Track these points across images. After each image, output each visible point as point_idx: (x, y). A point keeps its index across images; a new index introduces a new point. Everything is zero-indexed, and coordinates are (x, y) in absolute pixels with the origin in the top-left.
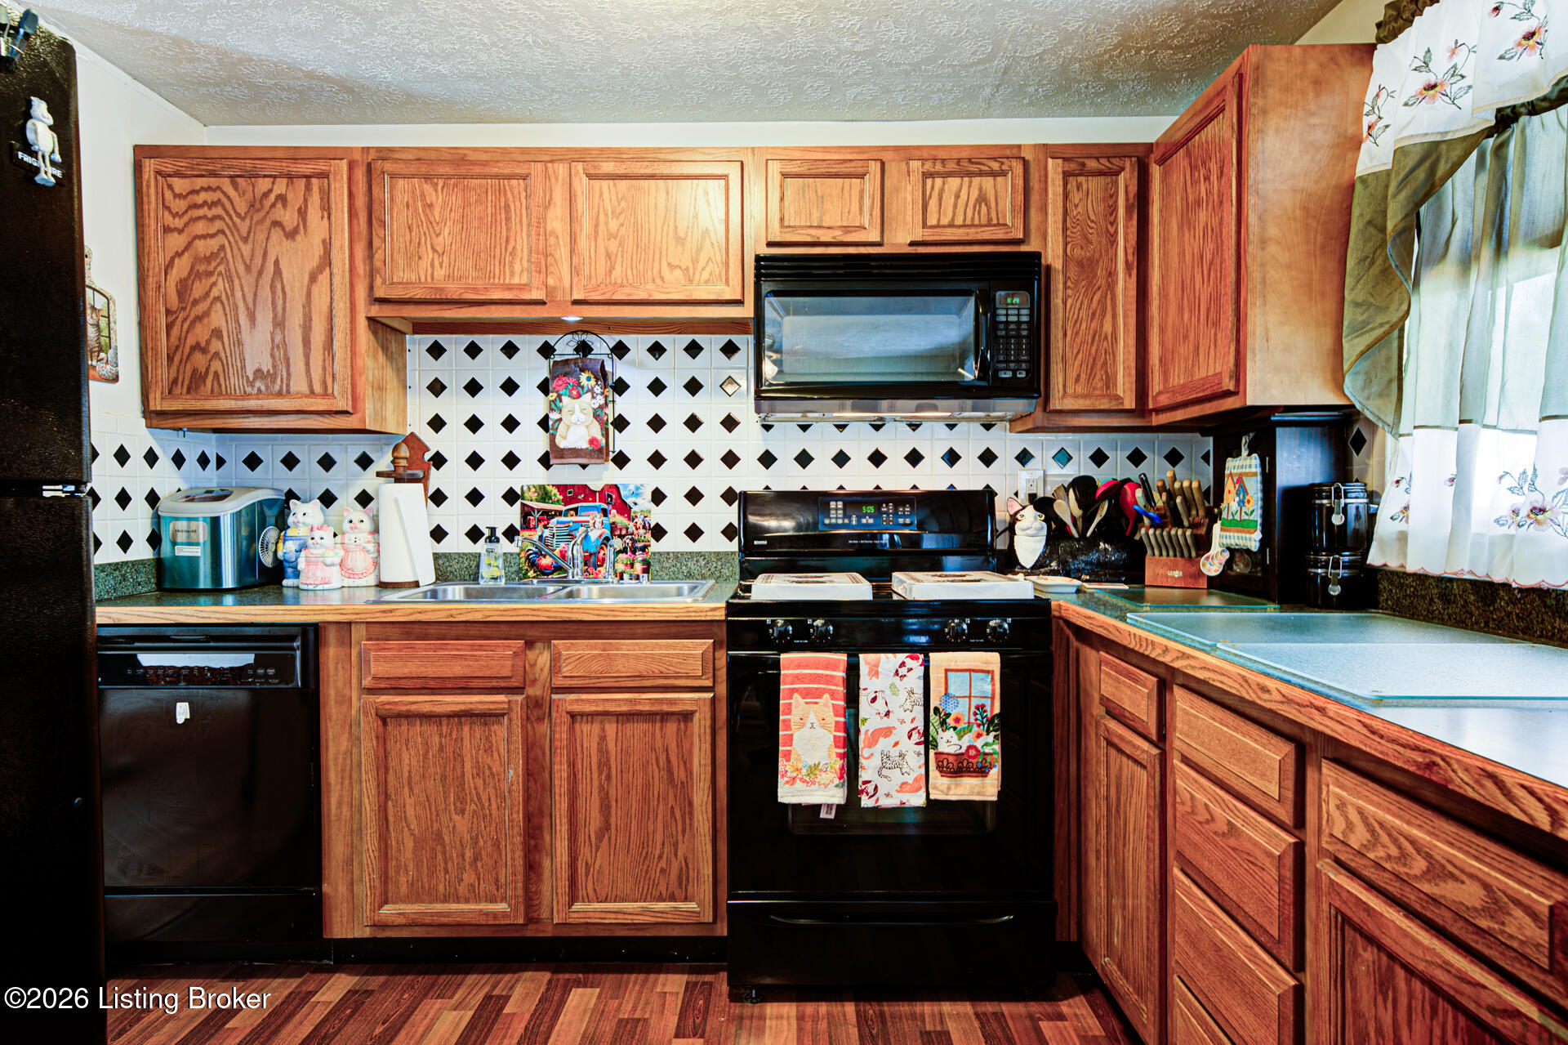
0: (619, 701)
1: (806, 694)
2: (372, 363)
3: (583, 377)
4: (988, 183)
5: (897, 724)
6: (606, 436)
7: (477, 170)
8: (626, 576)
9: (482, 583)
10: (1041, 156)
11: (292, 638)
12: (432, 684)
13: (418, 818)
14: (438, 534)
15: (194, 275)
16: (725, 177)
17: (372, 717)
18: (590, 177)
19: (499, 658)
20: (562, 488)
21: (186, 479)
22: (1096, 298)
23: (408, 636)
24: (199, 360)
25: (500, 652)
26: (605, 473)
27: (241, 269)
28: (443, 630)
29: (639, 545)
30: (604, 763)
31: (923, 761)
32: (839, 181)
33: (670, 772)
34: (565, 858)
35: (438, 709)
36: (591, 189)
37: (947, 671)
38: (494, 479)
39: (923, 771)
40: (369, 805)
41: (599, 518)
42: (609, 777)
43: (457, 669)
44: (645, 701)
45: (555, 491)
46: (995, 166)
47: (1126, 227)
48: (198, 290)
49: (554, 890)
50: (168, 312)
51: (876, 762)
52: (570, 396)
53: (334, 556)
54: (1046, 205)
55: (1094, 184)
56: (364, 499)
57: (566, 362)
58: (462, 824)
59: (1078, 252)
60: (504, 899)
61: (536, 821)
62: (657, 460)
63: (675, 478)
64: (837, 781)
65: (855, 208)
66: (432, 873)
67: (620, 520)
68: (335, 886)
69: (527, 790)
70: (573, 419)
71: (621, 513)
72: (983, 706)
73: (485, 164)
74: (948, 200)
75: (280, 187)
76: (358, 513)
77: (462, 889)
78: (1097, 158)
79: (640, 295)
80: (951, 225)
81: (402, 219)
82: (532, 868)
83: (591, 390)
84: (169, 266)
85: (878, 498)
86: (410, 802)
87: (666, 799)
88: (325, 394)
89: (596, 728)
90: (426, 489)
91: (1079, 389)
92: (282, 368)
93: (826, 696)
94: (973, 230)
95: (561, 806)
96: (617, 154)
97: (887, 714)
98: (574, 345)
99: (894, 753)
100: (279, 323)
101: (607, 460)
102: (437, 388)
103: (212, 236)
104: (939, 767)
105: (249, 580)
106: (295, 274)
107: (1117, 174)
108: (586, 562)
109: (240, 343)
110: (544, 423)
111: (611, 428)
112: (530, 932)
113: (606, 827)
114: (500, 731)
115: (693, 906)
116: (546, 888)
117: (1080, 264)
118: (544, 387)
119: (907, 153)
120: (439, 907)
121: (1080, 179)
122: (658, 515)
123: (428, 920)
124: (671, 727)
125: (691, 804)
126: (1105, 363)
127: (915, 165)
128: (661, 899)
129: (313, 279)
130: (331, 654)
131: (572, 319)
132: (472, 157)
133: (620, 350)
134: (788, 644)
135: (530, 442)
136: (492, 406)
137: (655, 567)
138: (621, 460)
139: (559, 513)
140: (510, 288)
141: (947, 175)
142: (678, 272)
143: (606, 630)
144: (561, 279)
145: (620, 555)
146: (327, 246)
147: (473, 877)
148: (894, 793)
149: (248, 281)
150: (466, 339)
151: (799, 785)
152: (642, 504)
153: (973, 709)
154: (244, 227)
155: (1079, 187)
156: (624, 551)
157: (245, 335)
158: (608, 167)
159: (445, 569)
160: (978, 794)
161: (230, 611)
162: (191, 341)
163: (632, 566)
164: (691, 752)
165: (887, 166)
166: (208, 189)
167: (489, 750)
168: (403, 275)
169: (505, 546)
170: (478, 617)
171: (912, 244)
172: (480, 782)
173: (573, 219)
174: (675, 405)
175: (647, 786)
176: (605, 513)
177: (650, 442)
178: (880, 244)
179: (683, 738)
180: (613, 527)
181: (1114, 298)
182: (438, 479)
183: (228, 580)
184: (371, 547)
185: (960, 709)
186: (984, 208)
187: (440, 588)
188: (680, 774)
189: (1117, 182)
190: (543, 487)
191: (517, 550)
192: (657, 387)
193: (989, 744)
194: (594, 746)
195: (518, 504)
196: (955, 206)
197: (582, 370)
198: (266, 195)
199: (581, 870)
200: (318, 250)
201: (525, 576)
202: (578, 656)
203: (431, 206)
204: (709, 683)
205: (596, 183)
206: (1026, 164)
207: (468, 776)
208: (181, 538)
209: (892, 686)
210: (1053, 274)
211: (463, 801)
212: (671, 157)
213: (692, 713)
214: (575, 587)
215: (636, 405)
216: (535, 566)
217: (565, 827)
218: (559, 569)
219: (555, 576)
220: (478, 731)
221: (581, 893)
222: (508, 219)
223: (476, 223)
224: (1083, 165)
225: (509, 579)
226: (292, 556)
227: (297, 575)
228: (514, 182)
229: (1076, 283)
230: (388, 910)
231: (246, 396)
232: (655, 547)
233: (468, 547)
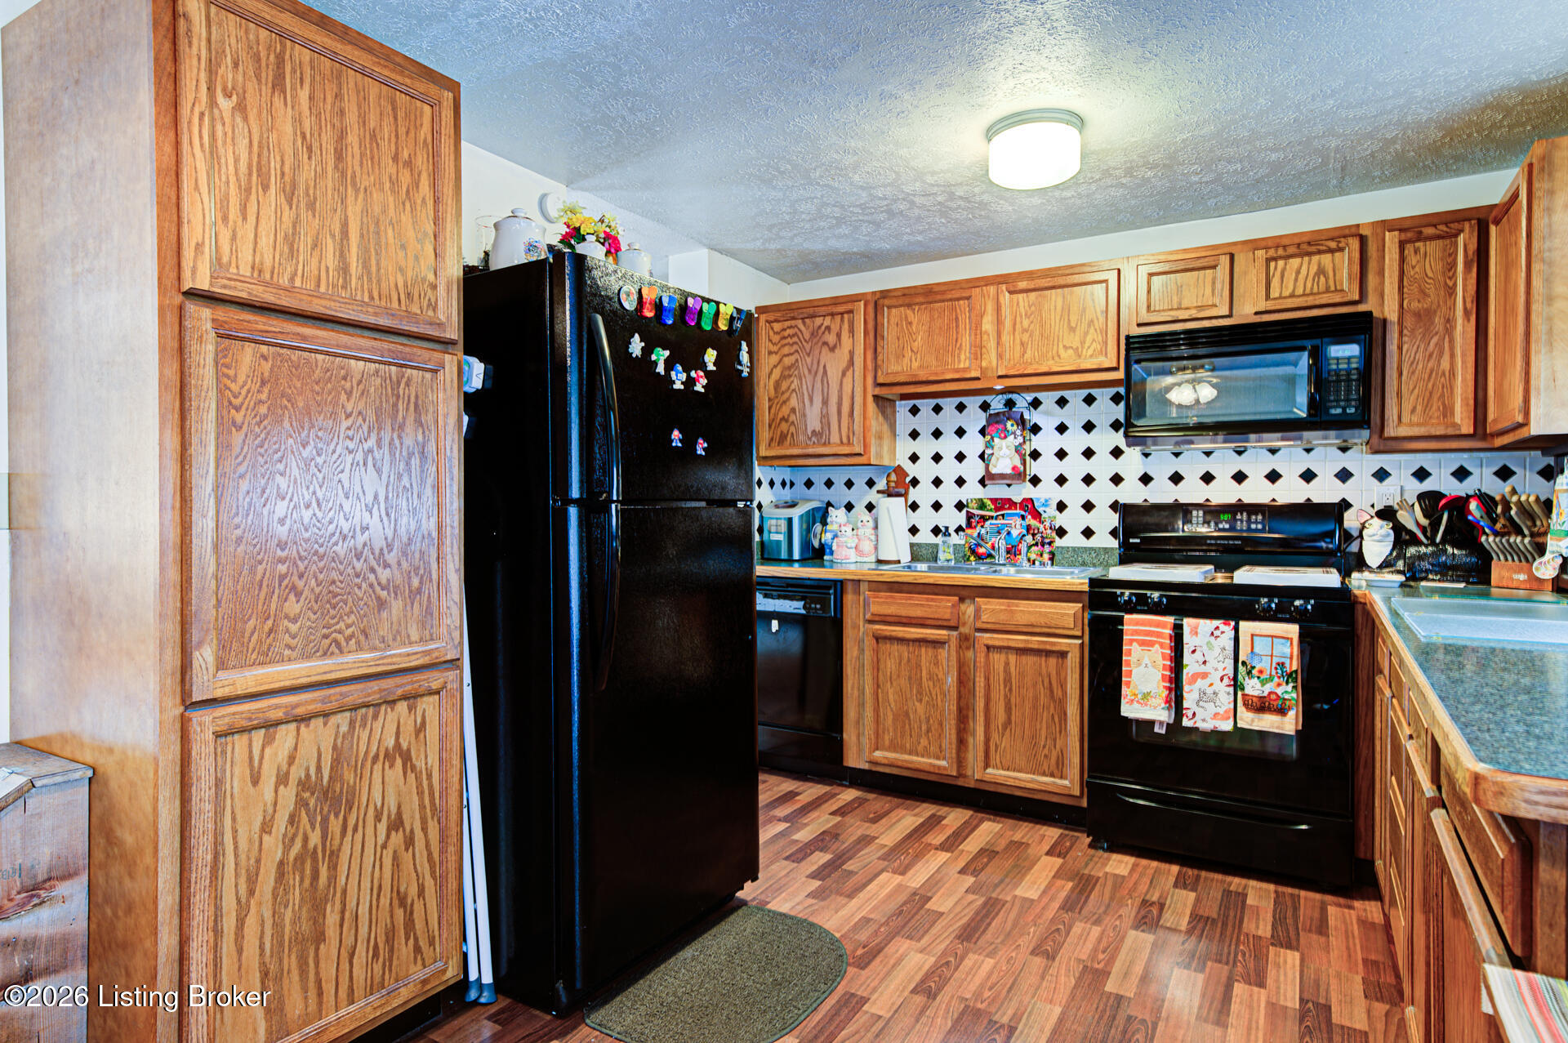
0: (1018, 640)
1: (1142, 643)
2: (876, 422)
3: (1009, 424)
4: (1326, 259)
5: (1212, 671)
6: (1024, 463)
7: (939, 297)
8: (1037, 563)
9: (940, 563)
10: (1379, 230)
11: (830, 588)
12: (904, 620)
13: (895, 701)
14: (914, 530)
15: (783, 377)
16: (1106, 281)
17: (871, 637)
18: (1011, 293)
19: (943, 606)
20: (994, 501)
21: (775, 495)
22: (1434, 340)
23: (891, 590)
24: (784, 426)
25: (943, 604)
26: (1024, 491)
27: (806, 372)
28: (911, 587)
29: (1047, 541)
30: (1008, 680)
31: (1232, 698)
32: (1195, 273)
33: (1052, 691)
34: (982, 738)
35: (908, 636)
36: (1011, 301)
37: (1252, 635)
38: (949, 494)
39: (1232, 706)
40: (868, 690)
41: (1019, 521)
42: (1010, 690)
43: (918, 612)
44: (1035, 641)
45: (989, 502)
46: (1333, 245)
47: (1465, 280)
48: (784, 385)
49: (975, 757)
50: (770, 400)
51: (1195, 695)
52: (1000, 438)
53: (852, 543)
54: (1383, 269)
55: (1433, 248)
56: (870, 507)
57: (998, 414)
58: (920, 708)
59: (1415, 305)
60: (944, 759)
61: (964, 712)
62: (1061, 480)
63: (1075, 493)
64: (1163, 705)
65: (1208, 291)
66: (902, 736)
67: (1034, 523)
68: (849, 735)
69: (959, 692)
70: (1001, 453)
71: (1034, 518)
72: (1283, 664)
73: (943, 293)
74: (1290, 276)
75: (827, 321)
76: (866, 516)
77: (920, 748)
78: (1435, 226)
79: (1044, 369)
80: (1292, 296)
81: (894, 333)
82: (961, 742)
83: (1014, 433)
84: (771, 373)
85: (1239, 507)
86: (891, 691)
87: (1048, 708)
88: (849, 443)
89: (1003, 657)
90: (906, 501)
91: (1415, 419)
92: (826, 428)
93: (1157, 646)
94: (1311, 298)
95: (980, 704)
96: (1029, 275)
97: (1205, 662)
98: (1003, 402)
99: (1210, 691)
100: (825, 402)
101: (1024, 481)
102: (914, 435)
103: (792, 354)
104: (1245, 705)
105: (807, 556)
106: (834, 374)
107: (1456, 235)
108: (1008, 551)
109: (804, 415)
110: (982, 456)
111: (1028, 458)
112: (960, 782)
113: (1008, 722)
114: (943, 653)
115: (1066, 782)
116: (970, 756)
117: (1418, 315)
118: (983, 432)
119: (1254, 245)
120: (906, 757)
121: (1419, 244)
122: (1061, 520)
123: (900, 764)
124: (1053, 661)
125: (1065, 714)
126: (1442, 395)
127: (1260, 253)
128: (1044, 774)
129: (844, 374)
130: (849, 598)
131: (998, 387)
132: (936, 289)
133: (1036, 404)
134: (1130, 608)
135: (973, 470)
136: (949, 445)
137: (1058, 557)
138: (1035, 481)
139: (992, 518)
140: (957, 371)
141: (1287, 257)
142: (1070, 352)
143: (1010, 593)
144: (990, 362)
145: (1034, 548)
146: (852, 353)
147: (926, 742)
148: (1208, 719)
149: (809, 378)
150: (933, 402)
151: (1136, 705)
152: (1050, 512)
153: (1274, 665)
154: (808, 347)
155: (1416, 251)
156: (1036, 545)
157: (808, 411)
158: (1022, 285)
159: (917, 552)
160: (1278, 728)
161: (797, 571)
162: (780, 416)
163: (1041, 555)
164: (1066, 678)
165: (1236, 258)
166: (791, 327)
167: (937, 664)
168: (893, 368)
169: (956, 539)
170: (931, 581)
171: (1256, 313)
172: (931, 683)
173: (999, 322)
174: (1075, 441)
175: (1036, 699)
176: (1023, 518)
177: (1055, 467)
178: (1230, 316)
179: (1061, 669)
180: (1029, 528)
181: (1452, 341)
182: (914, 494)
183: (796, 556)
184: (873, 538)
185: (1263, 664)
186: (1322, 279)
187: (913, 565)
188: (1058, 693)
189: (1456, 245)
190: (981, 500)
191: (963, 542)
192: (1062, 429)
193: (1289, 692)
194: (1002, 669)
195: (964, 511)
196: (1296, 280)
197: (1008, 419)
198: (820, 327)
199: (992, 748)
200: (846, 357)
201: (968, 559)
202: (992, 610)
203: (911, 323)
204: (1079, 633)
205: (1015, 296)
206: (1363, 240)
207: (924, 679)
208: (773, 529)
209: (1208, 643)
210: (1388, 326)
211: (921, 694)
212: (1067, 272)
213: (1067, 653)
214: (998, 568)
215: (1047, 442)
216: (976, 554)
217: (982, 719)
218: (990, 556)
219: (988, 560)
220: (930, 651)
221: (992, 762)
222: (957, 327)
223: (937, 331)
224: (1421, 232)
225: (957, 561)
226: (829, 542)
227: (832, 553)
228: (961, 302)
229: (1413, 331)
230: (878, 754)
231: (807, 446)
232: (1059, 542)
233: (932, 539)
